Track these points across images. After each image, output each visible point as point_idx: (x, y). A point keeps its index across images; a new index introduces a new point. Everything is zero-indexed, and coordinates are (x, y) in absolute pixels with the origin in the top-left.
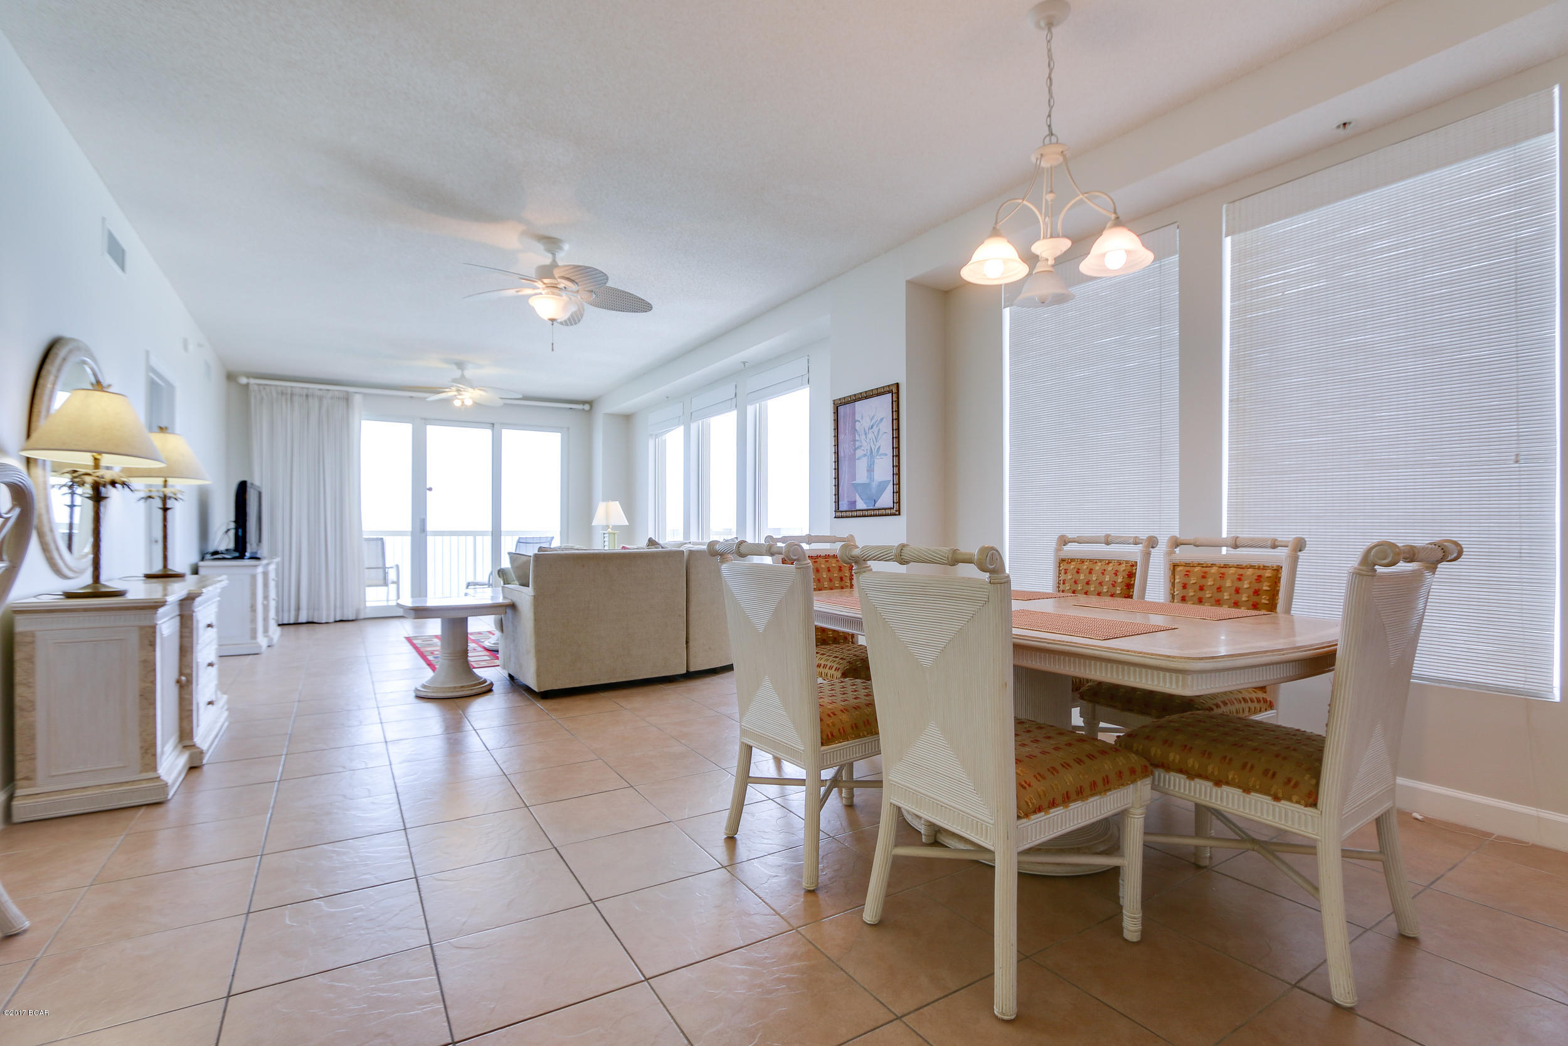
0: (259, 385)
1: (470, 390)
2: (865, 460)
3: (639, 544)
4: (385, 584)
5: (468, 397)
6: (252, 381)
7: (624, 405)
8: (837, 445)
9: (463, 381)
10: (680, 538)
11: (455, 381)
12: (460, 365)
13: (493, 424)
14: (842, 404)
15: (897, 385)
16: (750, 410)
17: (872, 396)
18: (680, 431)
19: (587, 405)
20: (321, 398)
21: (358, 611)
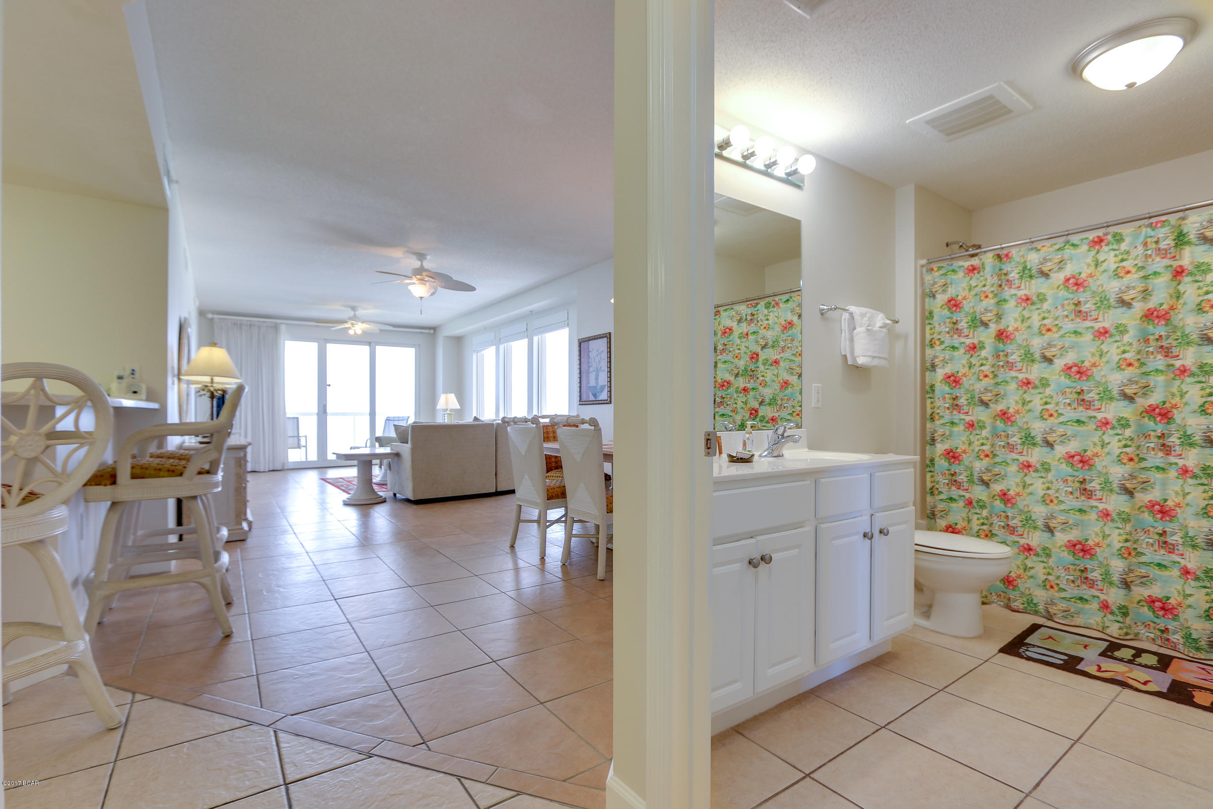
0: (220, 319)
1: (360, 324)
2: (594, 373)
3: (468, 420)
4: (299, 447)
5: (358, 328)
6: (216, 316)
7: (457, 332)
8: (580, 364)
9: (355, 318)
10: (493, 417)
11: (351, 319)
12: (354, 308)
13: (370, 343)
14: (583, 342)
15: (610, 333)
16: (535, 339)
17: (597, 339)
18: (493, 349)
19: (432, 331)
20: (259, 327)
21: (283, 464)
